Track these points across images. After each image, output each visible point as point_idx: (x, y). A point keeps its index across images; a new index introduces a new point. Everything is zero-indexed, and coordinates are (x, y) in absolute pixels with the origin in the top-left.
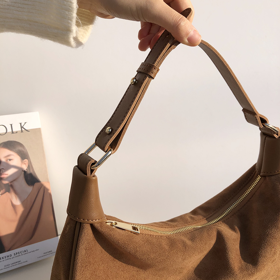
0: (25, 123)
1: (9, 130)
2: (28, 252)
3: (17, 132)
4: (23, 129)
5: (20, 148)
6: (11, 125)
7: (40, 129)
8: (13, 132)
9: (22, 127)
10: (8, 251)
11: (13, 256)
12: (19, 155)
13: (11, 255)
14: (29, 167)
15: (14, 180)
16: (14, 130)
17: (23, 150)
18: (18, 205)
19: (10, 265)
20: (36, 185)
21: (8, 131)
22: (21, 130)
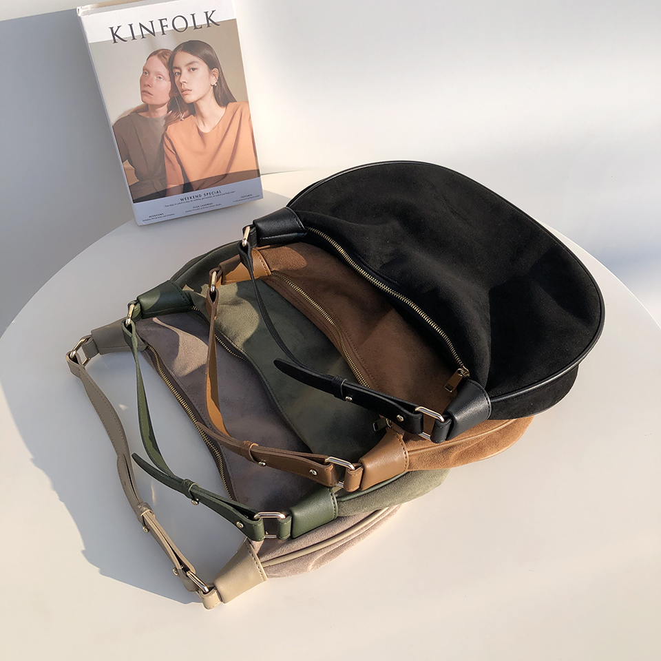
0: (213, 11)
1: (191, 24)
2: (222, 193)
3: (201, 28)
4: (210, 22)
5: (207, 52)
6: (193, 15)
7: (234, 20)
8: (195, 27)
9: (208, 19)
10: (197, 190)
11: (203, 196)
12: (206, 63)
13: (200, 196)
14: (219, 80)
15: (201, 99)
16: (197, 24)
17: (211, 54)
18: (206, 133)
19: (200, 207)
20: (231, 105)
21: (189, 26)
22: (206, 23)
